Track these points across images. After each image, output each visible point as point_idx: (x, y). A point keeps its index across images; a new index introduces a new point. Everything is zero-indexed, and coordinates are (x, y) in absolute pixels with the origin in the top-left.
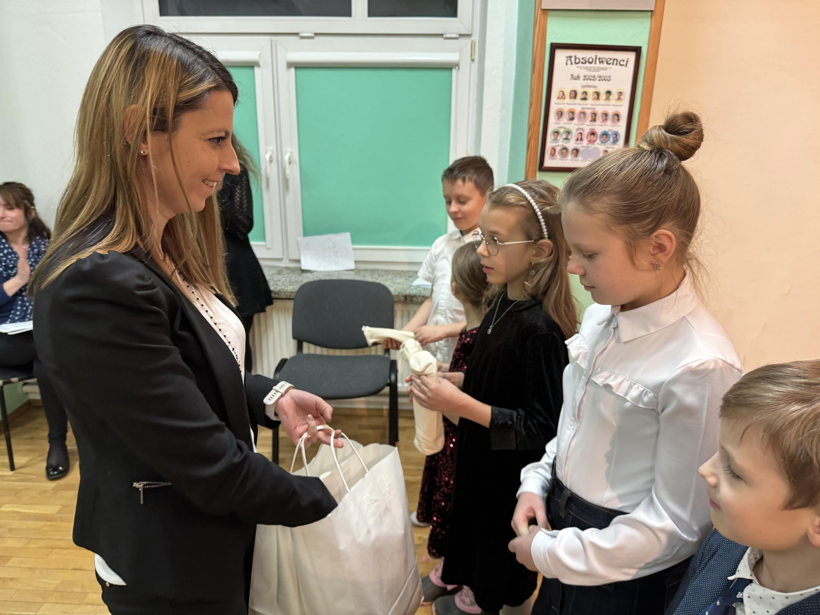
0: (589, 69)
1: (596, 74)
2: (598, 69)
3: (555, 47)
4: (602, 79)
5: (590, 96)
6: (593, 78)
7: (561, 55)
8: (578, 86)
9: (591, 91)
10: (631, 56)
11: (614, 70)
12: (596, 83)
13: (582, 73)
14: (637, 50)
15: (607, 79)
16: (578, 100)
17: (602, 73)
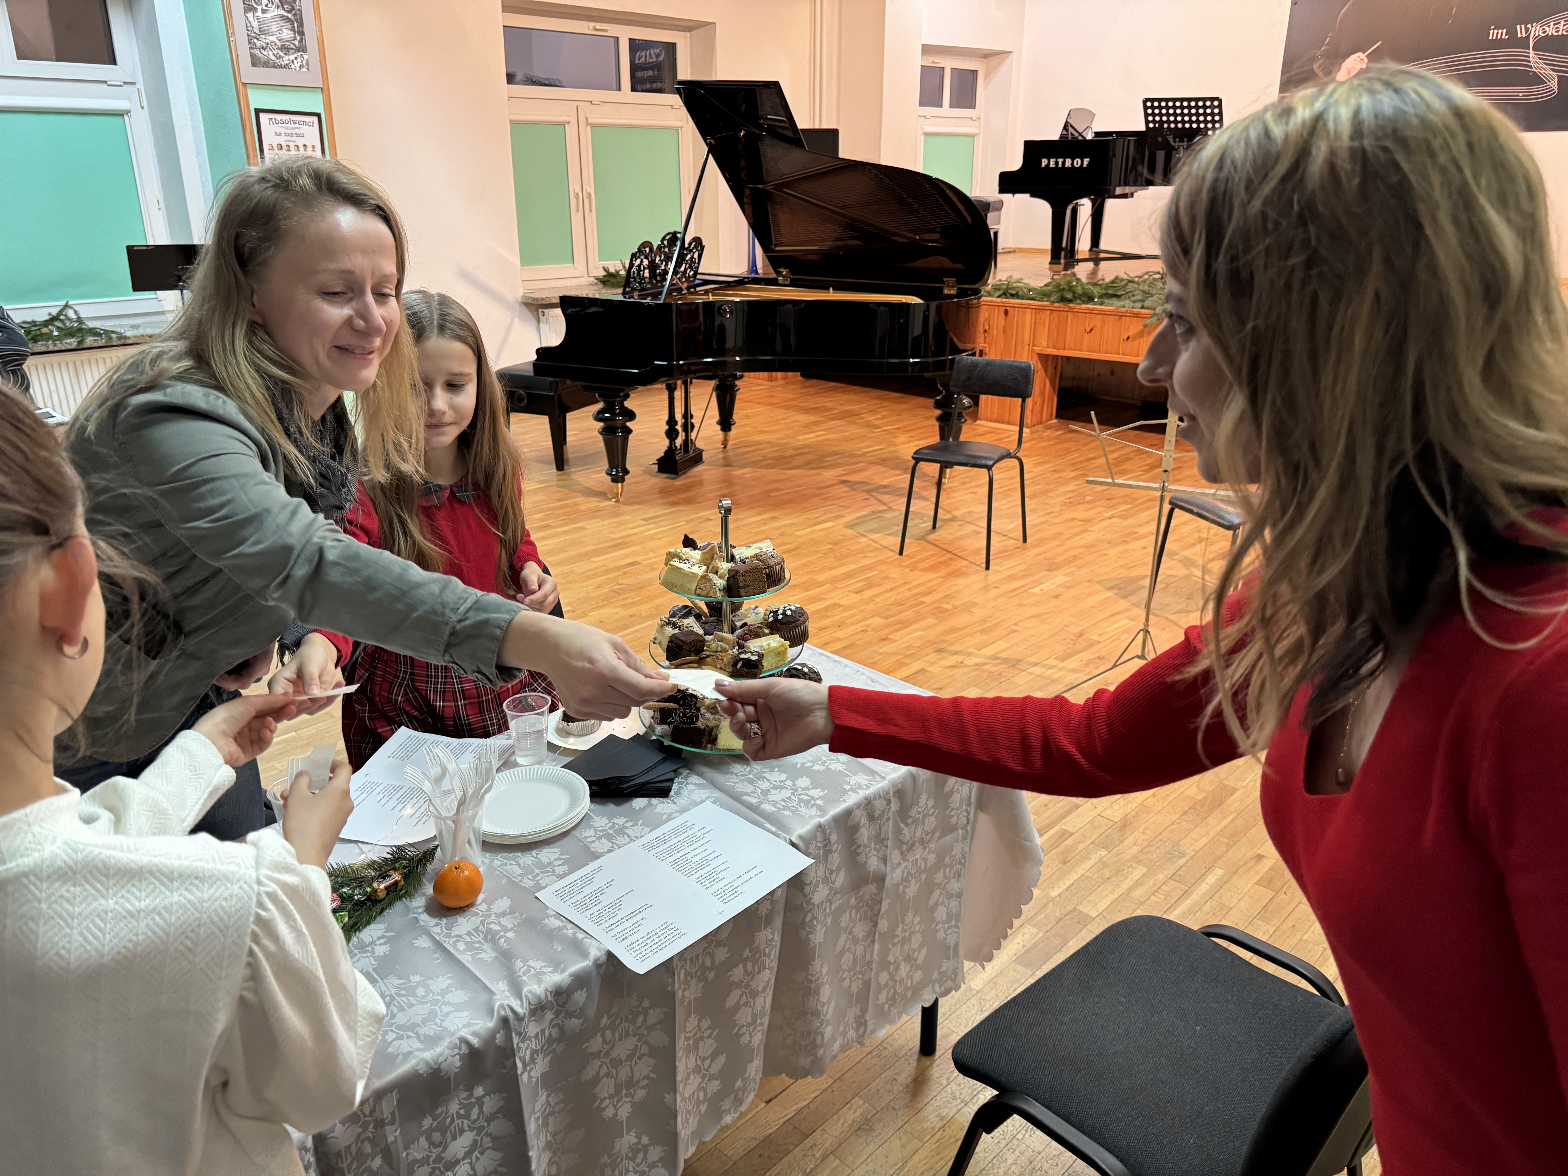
0: (287, 128)
1: (293, 132)
2: (294, 129)
3: (258, 111)
4: (298, 135)
5: (292, 148)
6: (291, 135)
7: (262, 116)
8: (282, 140)
9: (292, 144)
10: (315, 119)
11: (305, 129)
12: (294, 138)
13: (283, 131)
14: (318, 115)
15: (301, 136)
16: (284, 151)
17: (297, 131)
